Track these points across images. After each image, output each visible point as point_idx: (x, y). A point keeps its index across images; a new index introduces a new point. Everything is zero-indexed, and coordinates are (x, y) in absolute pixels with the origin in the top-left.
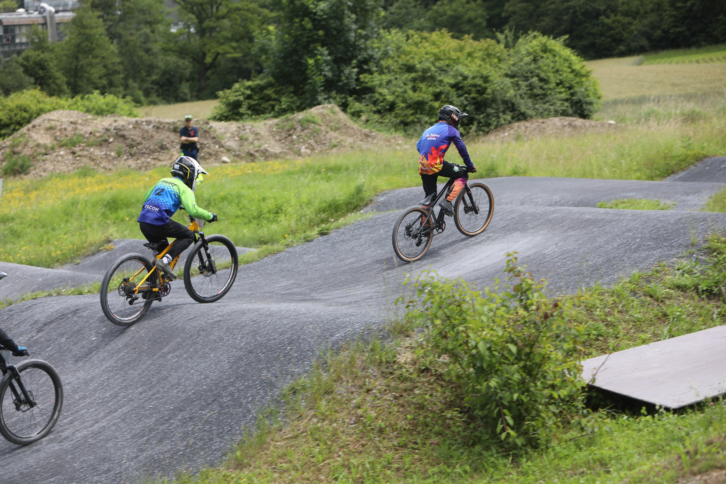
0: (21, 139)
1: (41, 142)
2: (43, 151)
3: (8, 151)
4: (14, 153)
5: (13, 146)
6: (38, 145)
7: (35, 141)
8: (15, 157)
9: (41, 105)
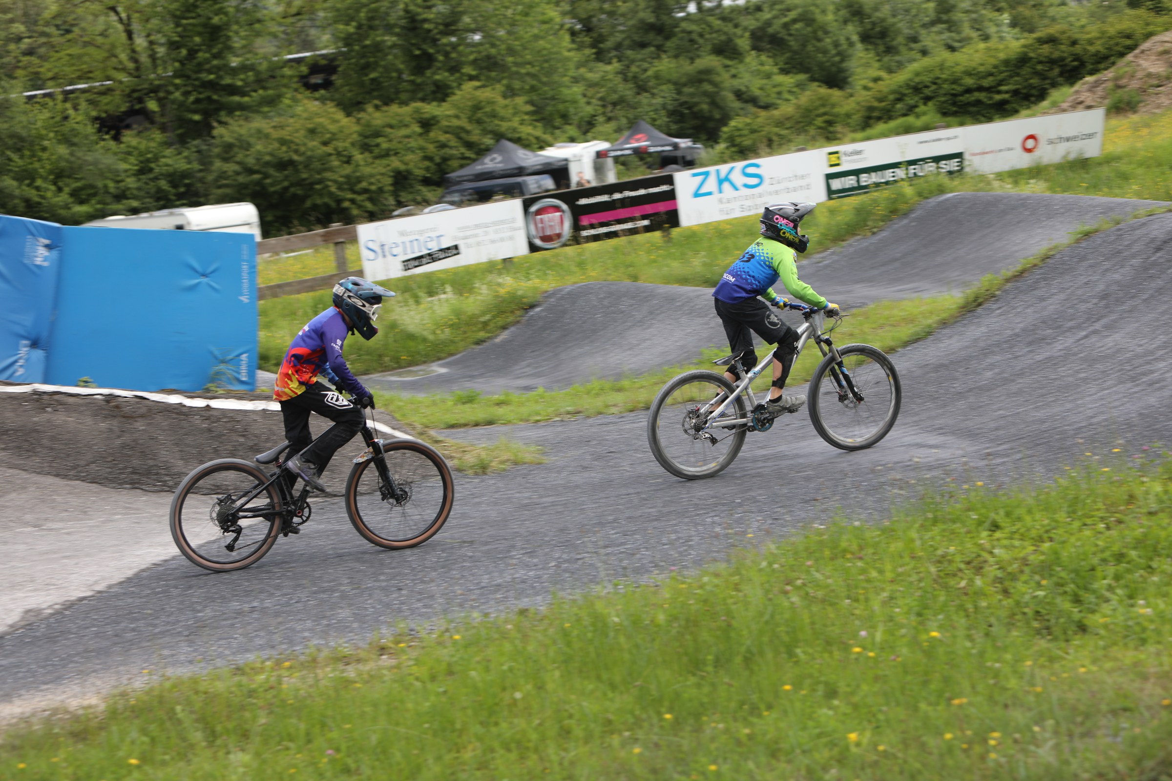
0: (1127, 69)
1: (1153, 70)
2: (1155, 82)
3: (1110, 85)
4: (1119, 87)
5: (1116, 79)
6: (1150, 75)
7: (1144, 69)
8: (1120, 91)
9: (1151, 28)
